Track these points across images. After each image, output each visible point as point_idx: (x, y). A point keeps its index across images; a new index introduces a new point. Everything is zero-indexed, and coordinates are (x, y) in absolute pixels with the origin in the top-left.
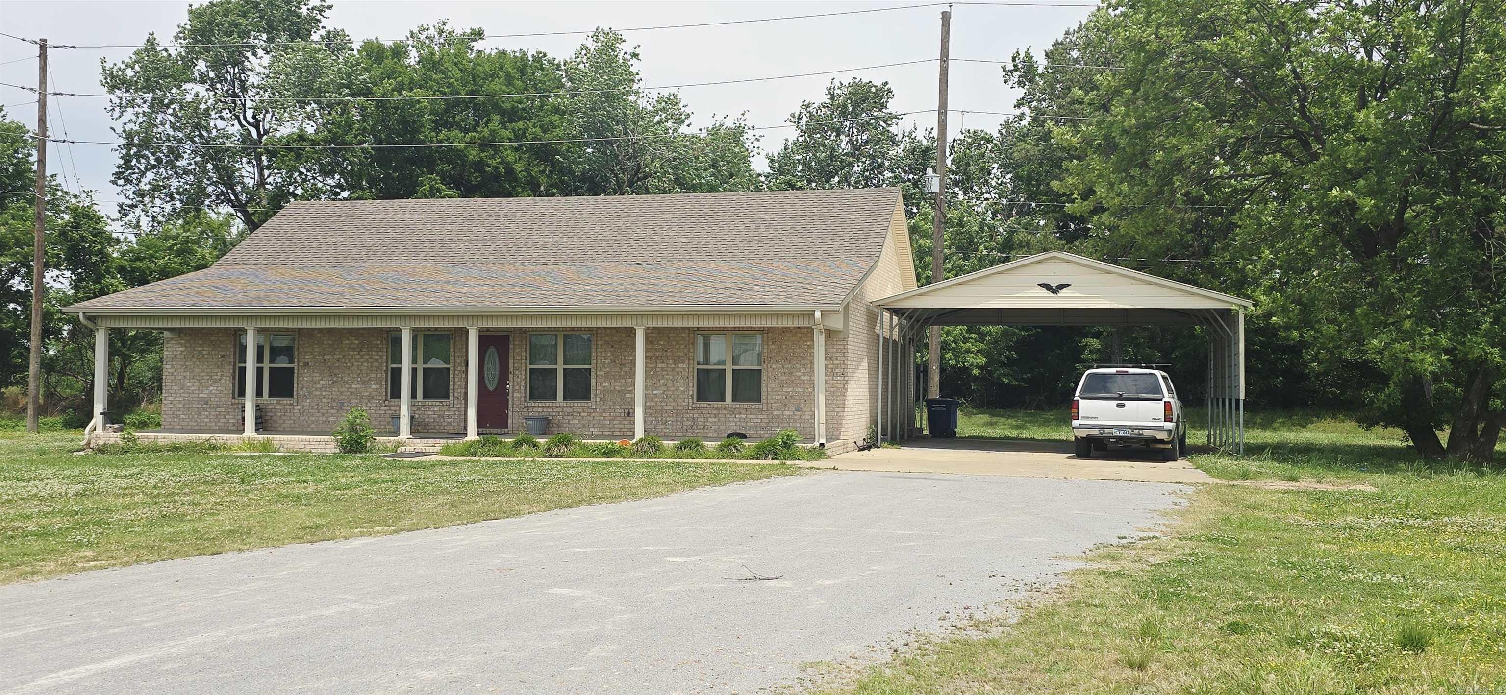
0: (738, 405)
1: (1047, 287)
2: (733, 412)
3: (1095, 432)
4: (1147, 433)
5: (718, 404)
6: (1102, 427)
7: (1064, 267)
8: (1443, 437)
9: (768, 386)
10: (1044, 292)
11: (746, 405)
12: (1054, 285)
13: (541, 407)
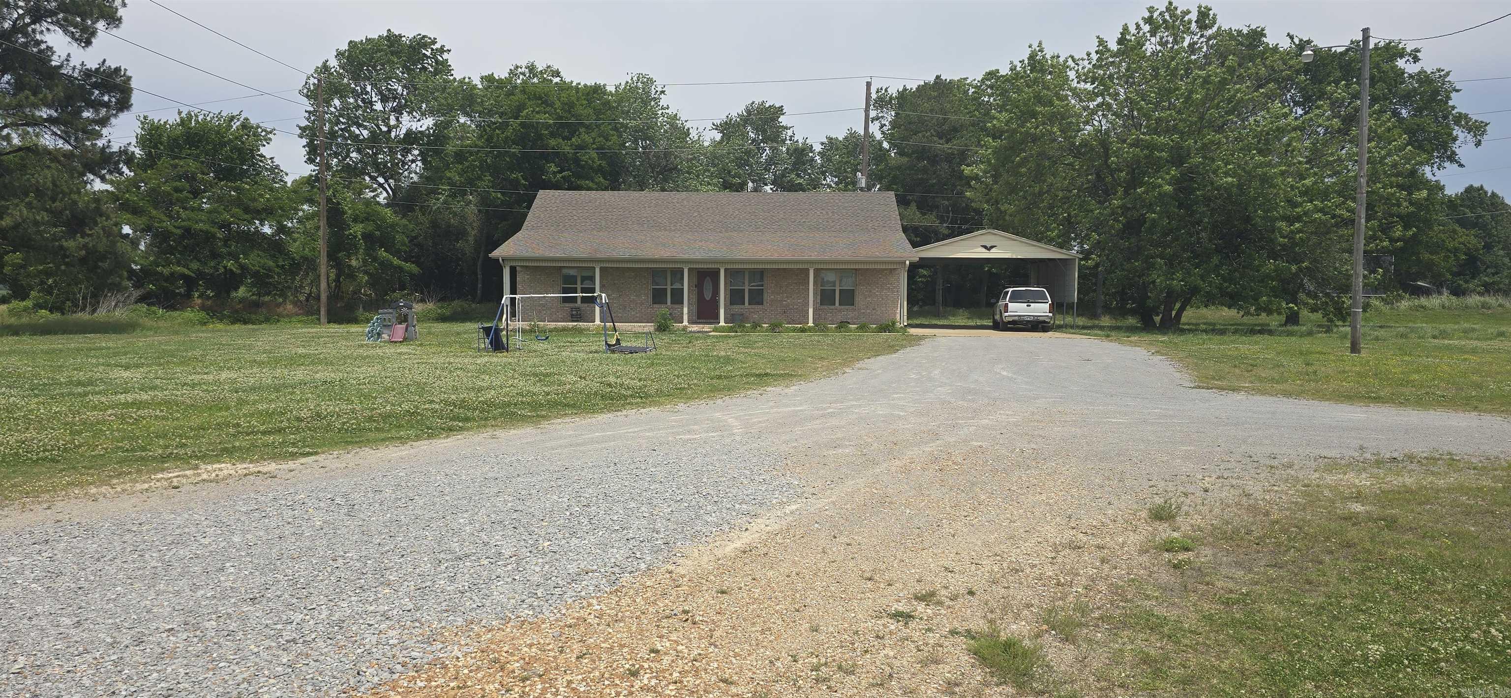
0: (843, 307)
1: (985, 247)
2: (840, 311)
3: (1016, 318)
4: (1041, 319)
5: (832, 307)
6: (1020, 316)
7: (997, 238)
8: (1157, 319)
9: (859, 299)
10: (984, 250)
11: (847, 307)
12: (988, 246)
13: (737, 309)
